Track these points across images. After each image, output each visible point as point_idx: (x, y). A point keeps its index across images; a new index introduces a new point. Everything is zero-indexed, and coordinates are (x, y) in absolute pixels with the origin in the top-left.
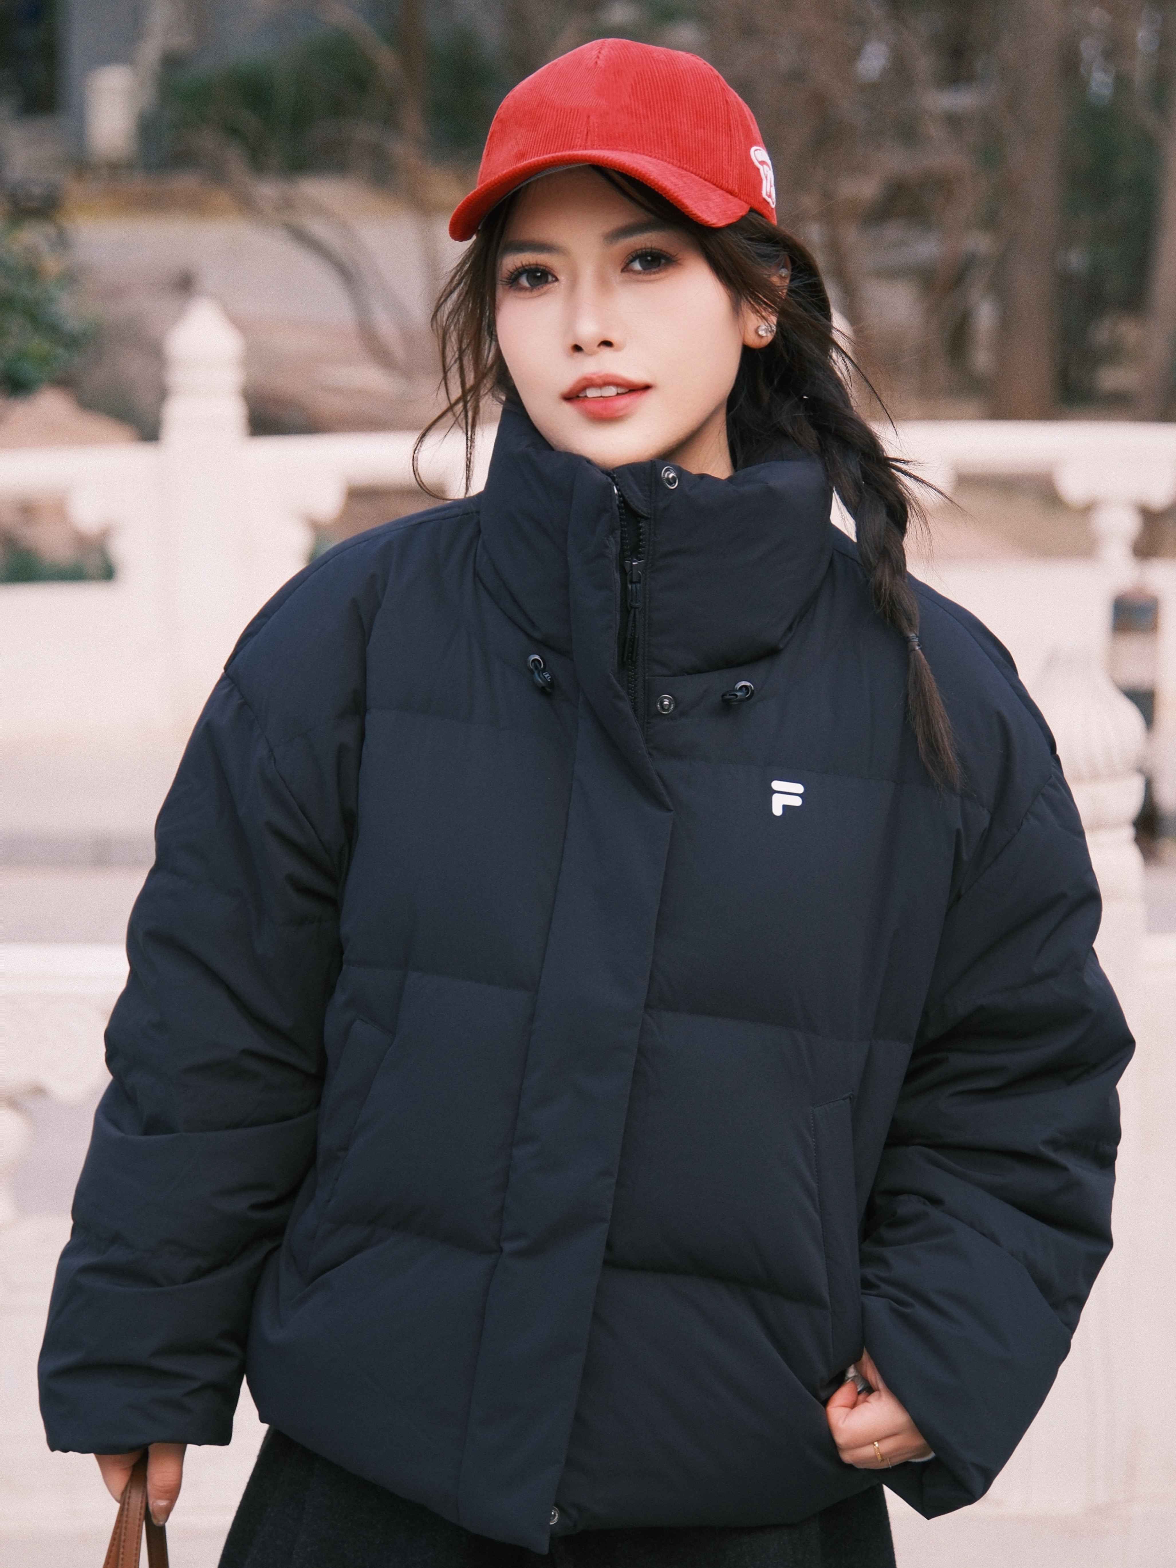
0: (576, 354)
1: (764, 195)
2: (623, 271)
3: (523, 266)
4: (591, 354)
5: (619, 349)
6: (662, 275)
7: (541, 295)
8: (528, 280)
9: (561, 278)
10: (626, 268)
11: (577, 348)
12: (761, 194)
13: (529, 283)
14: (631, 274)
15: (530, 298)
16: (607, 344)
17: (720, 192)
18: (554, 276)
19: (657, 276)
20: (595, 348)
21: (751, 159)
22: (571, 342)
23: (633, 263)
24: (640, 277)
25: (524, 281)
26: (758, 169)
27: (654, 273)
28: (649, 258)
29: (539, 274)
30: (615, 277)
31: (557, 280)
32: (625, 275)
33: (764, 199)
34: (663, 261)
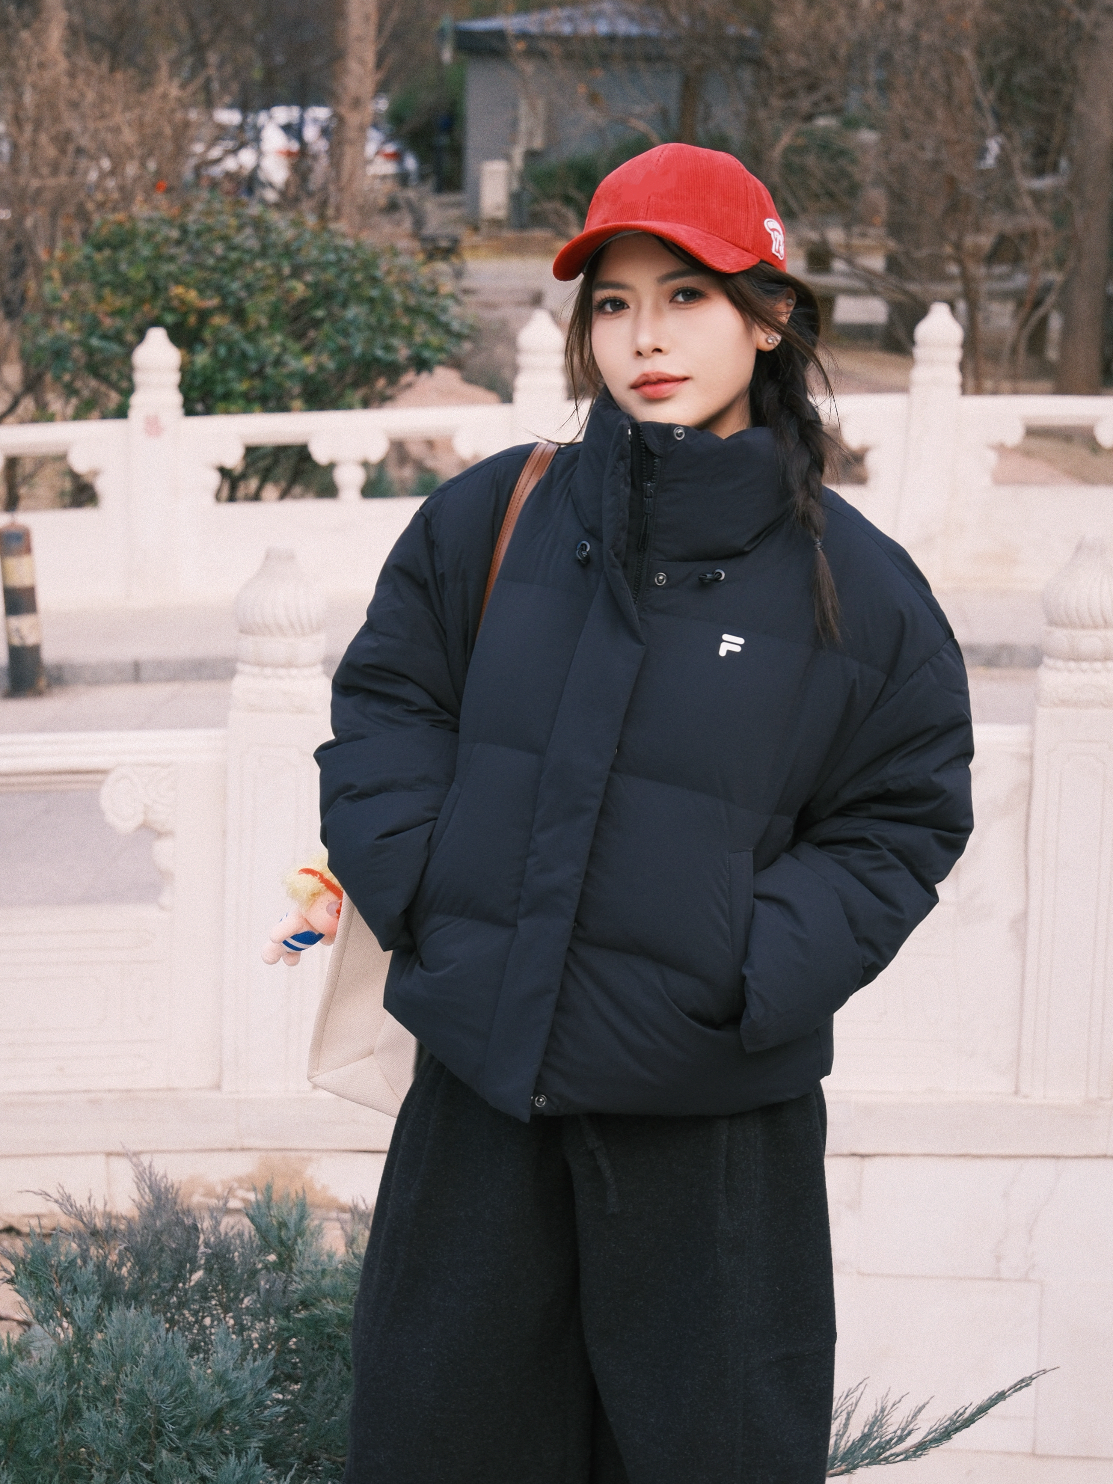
0: (640, 357)
1: (773, 251)
2: (671, 301)
3: (606, 298)
4: (648, 357)
5: (666, 354)
6: (696, 304)
7: (619, 317)
8: (611, 307)
9: (632, 306)
10: (672, 300)
11: (639, 354)
12: (771, 251)
13: (612, 309)
14: (676, 305)
15: (611, 319)
16: (658, 350)
17: (738, 249)
18: (627, 305)
19: (692, 305)
20: (650, 353)
21: (764, 227)
22: (634, 350)
23: (677, 297)
24: (682, 306)
25: (608, 308)
26: (770, 234)
27: (690, 303)
28: (688, 293)
29: (618, 303)
30: (665, 306)
31: (628, 307)
32: (672, 304)
33: (774, 254)
34: (697, 295)
